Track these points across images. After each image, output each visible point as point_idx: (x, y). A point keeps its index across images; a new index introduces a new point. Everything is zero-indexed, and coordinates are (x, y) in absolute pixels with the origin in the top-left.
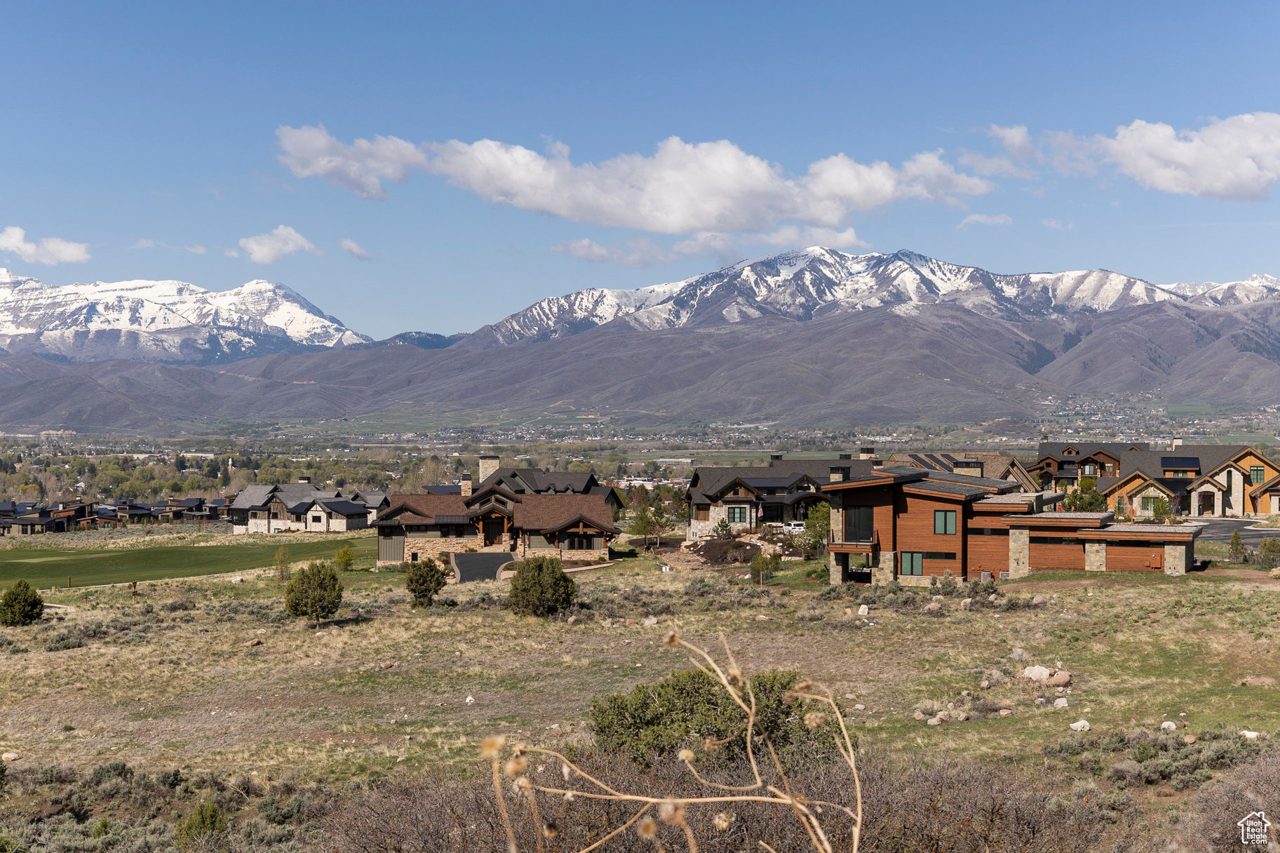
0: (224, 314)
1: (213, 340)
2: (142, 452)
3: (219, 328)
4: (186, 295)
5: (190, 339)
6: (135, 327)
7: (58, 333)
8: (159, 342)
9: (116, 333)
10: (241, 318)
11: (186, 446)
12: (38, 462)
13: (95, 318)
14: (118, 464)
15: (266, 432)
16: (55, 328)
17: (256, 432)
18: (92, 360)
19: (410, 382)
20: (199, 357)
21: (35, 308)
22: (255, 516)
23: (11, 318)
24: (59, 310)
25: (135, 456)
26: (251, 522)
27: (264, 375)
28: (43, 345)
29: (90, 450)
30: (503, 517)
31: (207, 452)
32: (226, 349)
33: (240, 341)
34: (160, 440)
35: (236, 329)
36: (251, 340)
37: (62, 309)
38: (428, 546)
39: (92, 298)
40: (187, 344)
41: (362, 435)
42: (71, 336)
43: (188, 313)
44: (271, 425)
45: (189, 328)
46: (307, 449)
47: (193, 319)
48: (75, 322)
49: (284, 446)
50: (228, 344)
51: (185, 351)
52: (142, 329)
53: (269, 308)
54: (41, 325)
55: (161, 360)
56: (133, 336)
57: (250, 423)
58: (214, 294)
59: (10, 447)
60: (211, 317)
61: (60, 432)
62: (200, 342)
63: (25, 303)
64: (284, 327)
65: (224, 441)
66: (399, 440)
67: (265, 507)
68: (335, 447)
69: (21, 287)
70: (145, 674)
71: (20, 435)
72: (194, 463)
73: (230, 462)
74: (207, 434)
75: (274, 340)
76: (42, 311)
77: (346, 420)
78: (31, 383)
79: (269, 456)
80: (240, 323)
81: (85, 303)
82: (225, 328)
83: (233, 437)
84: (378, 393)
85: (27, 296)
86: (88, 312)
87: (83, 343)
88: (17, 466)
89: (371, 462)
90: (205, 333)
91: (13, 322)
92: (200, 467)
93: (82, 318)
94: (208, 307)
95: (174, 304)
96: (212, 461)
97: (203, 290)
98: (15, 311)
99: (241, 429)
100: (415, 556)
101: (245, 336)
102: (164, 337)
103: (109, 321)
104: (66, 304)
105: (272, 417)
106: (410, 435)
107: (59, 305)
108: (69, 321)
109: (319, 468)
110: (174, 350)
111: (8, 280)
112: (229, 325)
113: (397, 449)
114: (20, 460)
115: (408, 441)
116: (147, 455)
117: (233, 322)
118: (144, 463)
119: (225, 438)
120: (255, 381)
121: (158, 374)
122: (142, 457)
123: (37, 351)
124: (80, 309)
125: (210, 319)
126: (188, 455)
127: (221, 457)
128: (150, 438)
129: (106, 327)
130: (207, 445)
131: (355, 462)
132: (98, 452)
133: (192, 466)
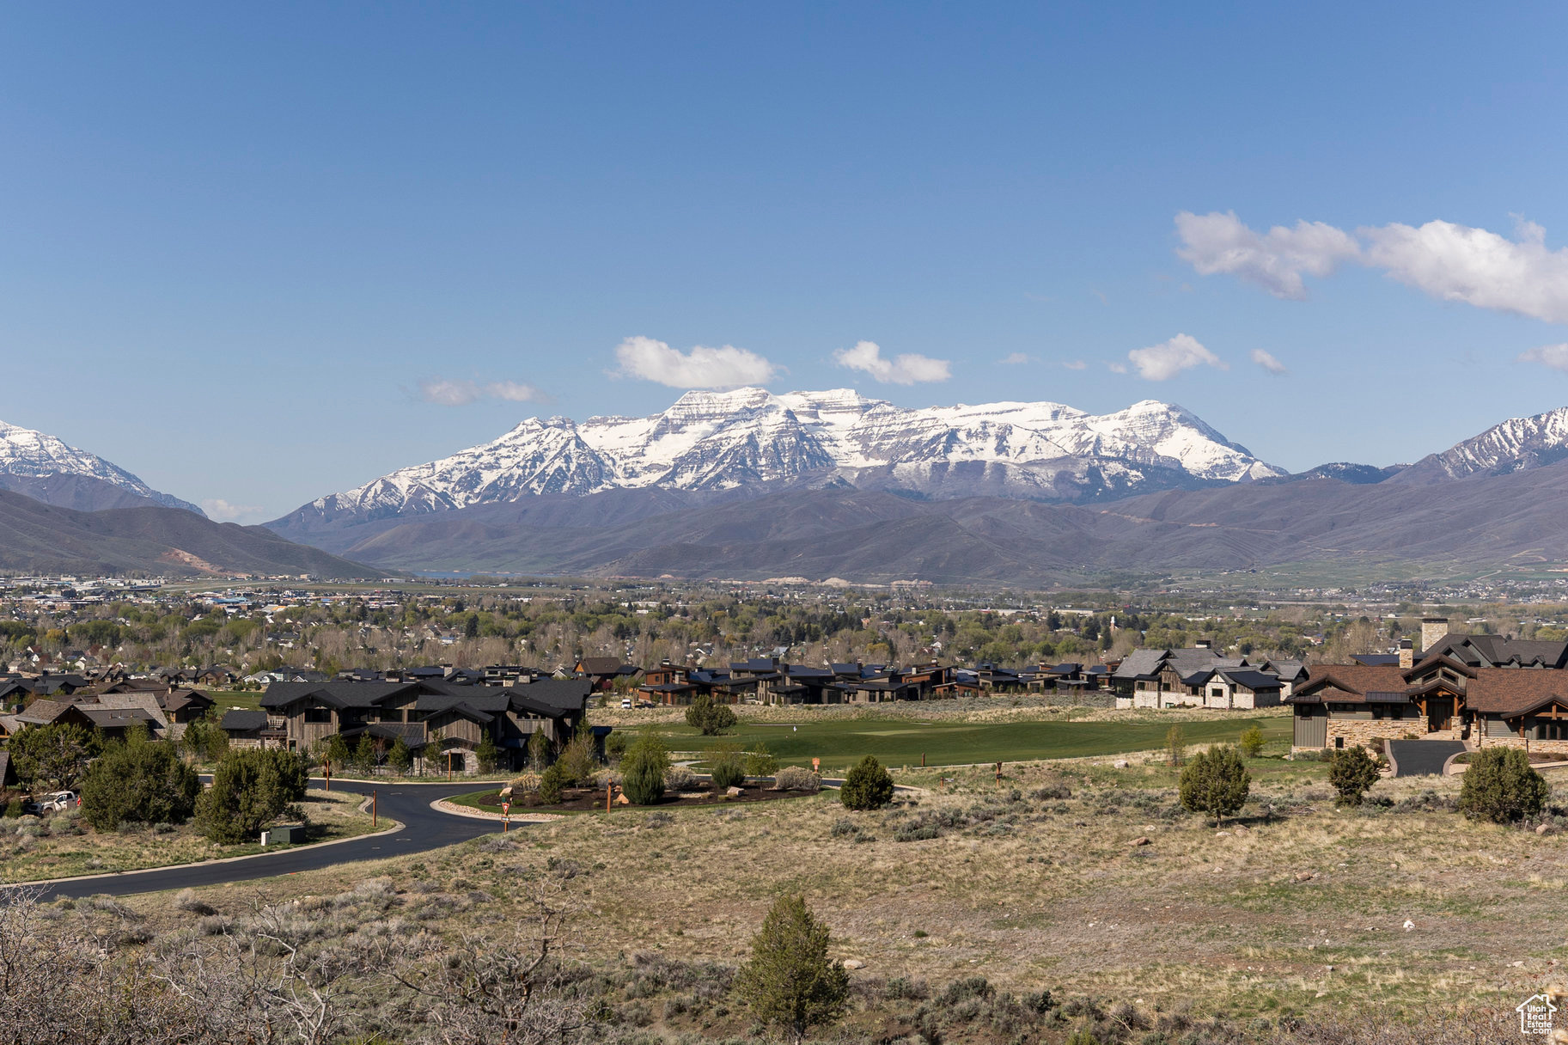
0: (1107, 443)
1: (1093, 473)
2: (1008, 607)
3: (1101, 458)
4: (1062, 420)
5: (1066, 472)
6: (1002, 458)
7: (912, 465)
8: (1029, 476)
9: (980, 465)
10: (1127, 447)
11: (1060, 600)
12: (888, 617)
13: (956, 447)
14: (980, 621)
15: (1156, 585)
16: (910, 459)
17: (1144, 585)
18: (952, 497)
19: (1334, 525)
20: (1077, 493)
21: (886, 436)
22: (1142, 687)
23: (859, 448)
24: (914, 438)
25: (1001, 612)
26: (1138, 694)
27: (1154, 516)
28: (895, 480)
29: (949, 604)
30: (1452, 697)
31: (1084, 608)
32: (1109, 484)
33: (1126, 474)
34: (1030, 594)
35: (1121, 460)
36: (1139, 474)
37: (917, 437)
38: (1356, 729)
39: (952, 424)
40: (1063, 478)
41: (1273, 590)
42: (928, 468)
43: (1064, 440)
44: (1162, 576)
45: (1066, 459)
46: (1205, 606)
47: (1070, 448)
48: (932, 452)
49: (1177, 602)
50: (1112, 478)
51: (1061, 486)
52: (1011, 460)
53: (1161, 435)
54: (894, 456)
55: (1033, 498)
56: (1000, 469)
57: (1137, 574)
58: (1095, 418)
59: (857, 599)
60: (1091, 446)
61: (914, 583)
62: (1078, 475)
63: (876, 430)
64: (1179, 458)
65: (1105, 596)
66: (1320, 597)
67: (1155, 676)
68: (1241, 604)
69: (871, 411)
70: (1011, 874)
71: (869, 586)
72: (1069, 621)
73: (1113, 621)
74: (1085, 586)
75: (1167, 473)
76: (894, 440)
77: (1254, 571)
78: (881, 524)
79: (1160, 614)
80: (1125, 453)
81: (945, 429)
82: (1108, 459)
83: (1116, 590)
84: (1294, 539)
85: (877, 423)
86: (948, 440)
87: (941, 477)
88: (865, 621)
89: (1285, 624)
90: (1084, 465)
91: (861, 452)
92: (1077, 627)
93: (940, 447)
94: (1088, 434)
95: (1048, 430)
96: (1091, 619)
97: (1082, 413)
98: (863, 438)
99: (1125, 581)
100: (1339, 742)
101: (1131, 468)
102: (1036, 469)
103: (971, 451)
104: (923, 431)
105: (1163, 566)
106: (1334, 591)
107: (914, 432)
109: (1220, 630)
110: (1047, 485)
111: (856, 403)
112: (1113, 455)
113: (1317, 608)
114: (867, 614)
115: (1331, 598)
116: (1014, 611)
117: (1117, 452)
118: (1011, 620)
119: (1107, 591)
120: (1143, 523)
121: (1028, 514)
122: (1008, 613)
123: (889, 486)
124: (939, 436)
125: (1090, 448)
126: (1063, 612)
127: (1101, 615)
128: (1018, 591)
129: (968, 457)
130: (1086, 600)
131: (1265, 624)
132: (958, 607)
133: (1067, 625)
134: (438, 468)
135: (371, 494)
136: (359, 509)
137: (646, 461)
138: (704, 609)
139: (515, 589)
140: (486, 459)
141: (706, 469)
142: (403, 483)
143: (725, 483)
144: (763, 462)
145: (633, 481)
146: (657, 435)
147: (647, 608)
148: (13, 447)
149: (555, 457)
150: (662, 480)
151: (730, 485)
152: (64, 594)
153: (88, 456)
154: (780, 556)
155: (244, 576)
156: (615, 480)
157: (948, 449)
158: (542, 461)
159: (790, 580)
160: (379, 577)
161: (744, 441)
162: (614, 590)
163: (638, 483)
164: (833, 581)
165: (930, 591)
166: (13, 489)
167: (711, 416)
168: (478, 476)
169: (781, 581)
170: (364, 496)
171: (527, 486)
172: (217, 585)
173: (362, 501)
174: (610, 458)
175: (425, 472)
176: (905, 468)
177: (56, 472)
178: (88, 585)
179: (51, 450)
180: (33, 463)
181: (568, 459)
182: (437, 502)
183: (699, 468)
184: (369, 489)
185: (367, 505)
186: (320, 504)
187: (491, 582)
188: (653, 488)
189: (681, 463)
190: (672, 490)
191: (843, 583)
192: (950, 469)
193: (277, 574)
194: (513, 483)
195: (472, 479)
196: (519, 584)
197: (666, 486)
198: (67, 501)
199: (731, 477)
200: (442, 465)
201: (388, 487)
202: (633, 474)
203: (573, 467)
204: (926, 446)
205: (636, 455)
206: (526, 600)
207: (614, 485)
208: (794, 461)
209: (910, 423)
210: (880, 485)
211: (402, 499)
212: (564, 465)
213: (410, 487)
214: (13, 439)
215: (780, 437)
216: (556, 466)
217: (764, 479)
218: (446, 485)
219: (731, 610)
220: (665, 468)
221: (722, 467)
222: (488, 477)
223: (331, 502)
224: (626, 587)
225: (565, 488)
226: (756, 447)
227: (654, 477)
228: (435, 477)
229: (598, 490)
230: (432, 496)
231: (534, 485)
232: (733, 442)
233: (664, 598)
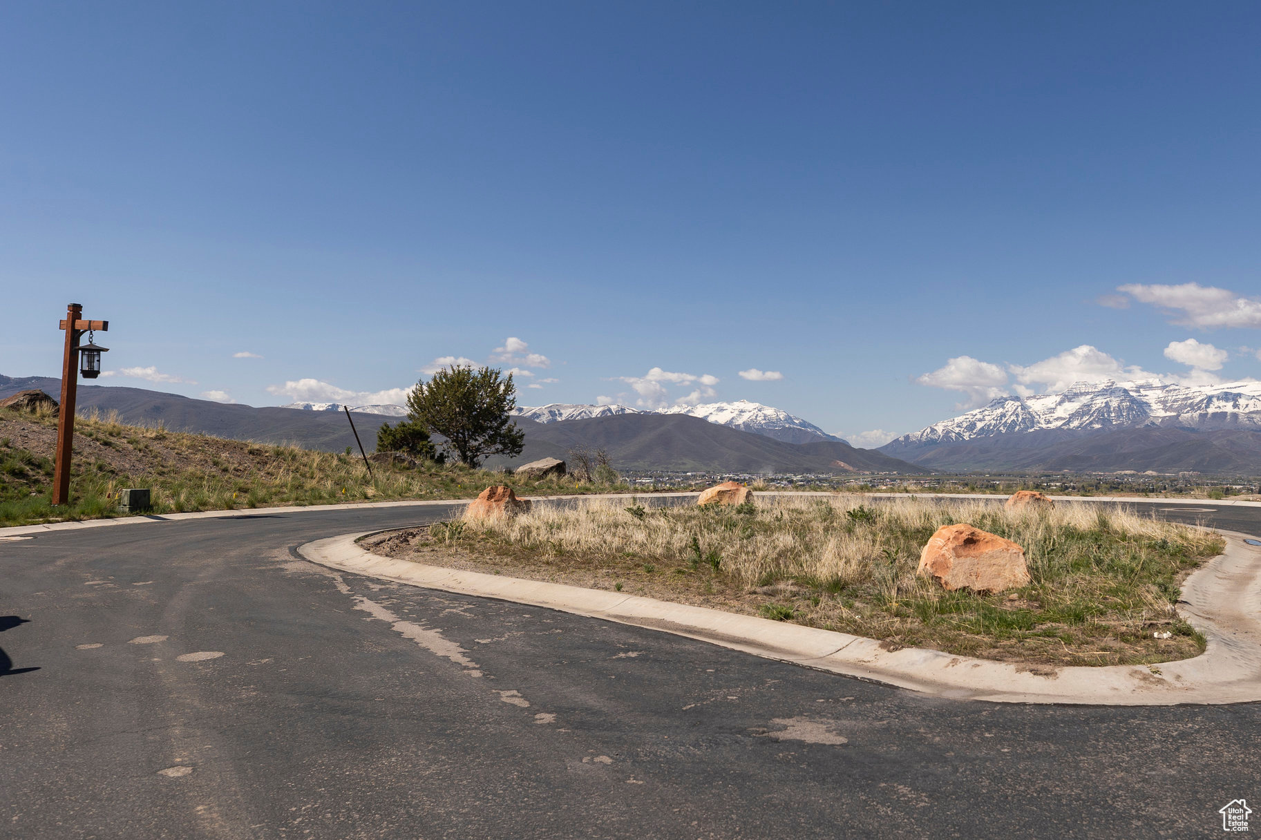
134: (956, 421)
135: (925, 434)
136: (920, 441)
137: (1056, 415)
138: (1083, 486)
139: (993, 478)
140: (979, 416)
141: (1085, 419)
142: (940, 429)
143: (1094, 426)
144: (1113, 415)
145: (1049, 425)
146: (1060, 403)
147: (1056, 486)
148: (765, 416)
149: (1011, 415)
150: (1064, 424)
151: (1097, 426)
152: (788, 482)
153: (797, 419)
154: (1122, 461)
155: (868, 473)
156: (1040, 425)
157: (1207, 406)
158: (1005, 417)
159: (1127, 472)
160: (930, 472)
161: (1104, 405)
162: (1040, 477)
163: (1052, 426)
164: (1149, 472)
165: (1199, 476)
166: (765, 434)
167: (1088, 393)
168: (975, 424)
169: (1123, 472)
170: (922, 435)
171: (998, 429)
172: (856, 477)
173: (921, 437)
174: (1037, 415)
175: (950, 423)
176: (1186, 416)
177: (784, 427)
178: (799, 477)
179: (781, 417)
180: (774, 423)
181: (1017, 415)
182: (956, 437)
183: (1081, 418)
184: (924, 431)
185: (924, 439)
186: (902, 439)
187: (981, 474)
188: (1059, 428)
189: (1073, 416)
190: (1069, 429)
191: (1154, 473)
192: (1209, 416)
193: (882, 472)
194: (991, 428)
195: (972, 426)
196: (995, 475)
197: (1065, 427)
198: (789, 440)
199: (1097, 423)
200: (958, 420)
201: (933, 430)
202: (1049, 422)
203: (1020, 419)
204: (1196, 405)
205: (1050, 413)
206: (998, 483)
207: (1039, 427)
208: (1129, 414)
209: (1187, 394)
210: (1172, 425)
211: (940, 436)
212: (1015, 419)
213: (943, 430)
214: (765, 412)
215: (1121, 403)
216: (1012, 419)
217: (1114, 423)
218: (960, 429)
219: (1096, 486)
220: (1064, 419)
221: (1092, 418)
222: (980, 425)
223: (907, 437)
224: (1046, 476)
225: (1016, 429)
226: (1110, 408)
227: (1059, 423)
228: (955, 426)
229: (1032, 430)
230: (954, 434)
231: (1001, 428)
232: (1098, 406)
233: (1064, 481)
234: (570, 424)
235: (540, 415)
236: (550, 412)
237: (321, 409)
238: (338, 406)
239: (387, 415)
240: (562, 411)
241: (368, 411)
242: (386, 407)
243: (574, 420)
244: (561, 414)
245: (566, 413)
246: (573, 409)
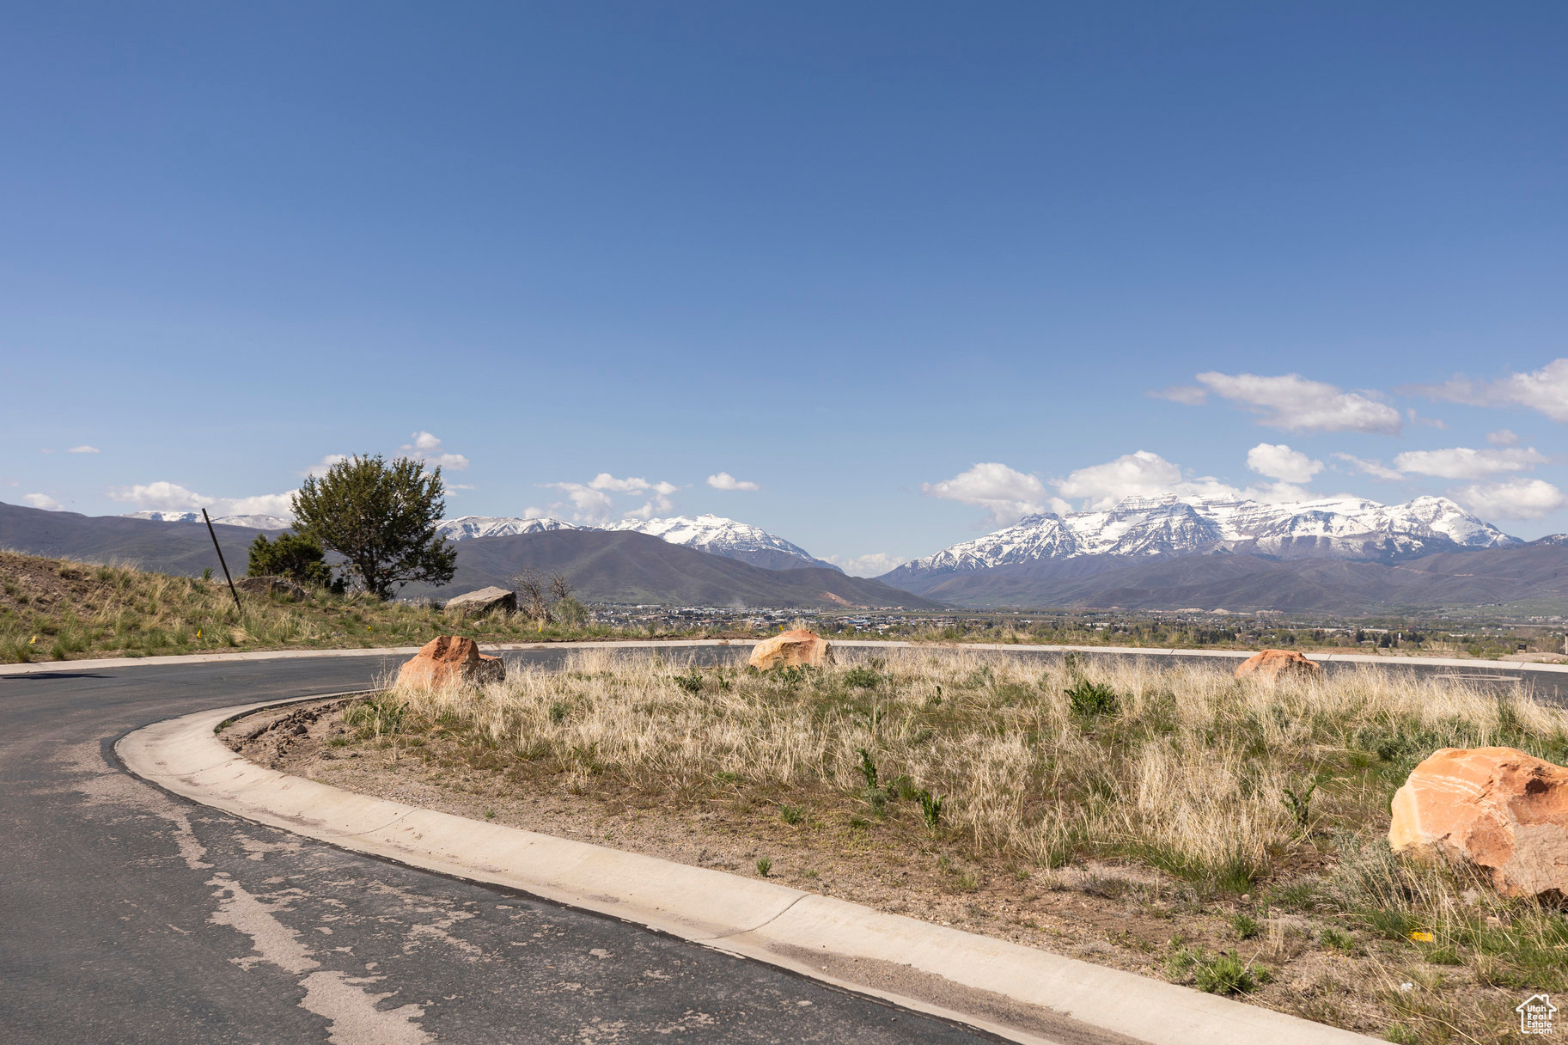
0: (1398, 523)
1: (1389, 542)
3: (1394, 533)
4: (1367, 510)
5: (1370, 542)
6: (1328, 534)
7: (1270, 538)
8: (1345, 545)
9: (1313, 539)
10: (1412, 526)
11: (1367, 624)
12: (1253, 633)
13: (1297, 527)
14: (1312, 636)
15: (1433, 613)
16: (1267, 535)
17: (1424, 614)
18: (1295, 559)
19: (1556, 574)
20: (1378, 556)
21: (1252, 521)
23: (1235, 528)
24: (1270, 522)
25: (1326, 630)
27: (1430, 569)
28: (1258, 548)
29: (1292, 625)
31: (1382, 628)
32: (1399, 550)
33: (1411, 543)
34: (1347, 619)
35: (1408, 534)
36: (1420, 543)
37: (1272, 521)
39: (1295, 513)
40: (1368, 546)
41: (1514, 617)
42: (1279, 541)
43: (1368, 522)
44: (1436, 608)
45: (1370, 534)
46: (1465, 627)
47: (1373, 527)
48: (1282, 531)
49: (1446, 624)
50: (1401, 545)
51: (1366, 551)
52: (1334, 535)
53: (1435, 518)
54: (1257, 534)
55: (1348, 559)
56: (1326, 540)
57: (1419, 606)
58: (1390, 508)
59: (1234, 621)
60: (1387, 525)
61: (1271, 612)
62: (1378, 544)
63: (1245, 517)
64: (1447, 532)
65: (1397, 621)
66: (1546, 621)
68: (1489, 626)
69: (1242, 506)
71: (1241, 614)
72: (1371, 636)
73: (1400, 636)
74: (1384, 614)
75: (1439, 542)
76: (1258, 523)
77: (1500, 605)
78: (1249, 575)
79: (1432, 632)
80: (1411, 529)
81: (1290, 516)
82: (1399, 534)
83: (1405, 617)
84: (1529, 584)
85: (1246, 513)
86: (1292, 523)
87: (1288, 546)
88: (1237, 635)
89: (1519, 639)
90: (1382, 537)
91: (1236, 531)
92: (1376, 640)
93: (1287, 528)
94: (1384, 518)
95: (1358, 516)
96: (1385, 635)
97: (1381, 505)
98: (1238, 523)
99: (1412, 611)
101: (1415, 539)
102: (1350, 540)
103: (1307, 530)
104: (1276, 518)
105: (1436, 602)
106: (1556, 618)
107: (1271, 518)
108: (1278, 530)
109: (1473, 642)
110: (1358, 550)
111: (1233, 501)
112: (1402, 531)
113: (1544, 628)
114: (1239, 631)
115: (1555, 623)
116: (1335, 630)
117: (1405, 529)
118: (1332, 635)
119: (1398, 617)
120: (1423, 574)
121: (1345, 568)
122: (1331, 630)
123: (1254, 552)
124: (1286, 521)
125: (1386, 526)
126: (1367, 631)
127: (1393, 632)
128: (1338, 617)
129: (1305, 534)
130: (1384, 623)
131: (1505, 639)
132: (1298, 627)
133: (1369, 639)
134: (977, 544)
135: (938, 560)
136: (931, 568)
137: (1102, 538)
138: (1137, 627)
139: (1023, 616)
140: (1006, 538)
141: (1138, 543)
142: (956, 553)
143: (1150, 551)
144: (1174, 538)
145: (1094, 550)
146: (1108, 523)
147: (1102, 626)
148: (736, 534)
149: (1047, 537)
150: (1112, 549)
151: (1154, 552)
152: (765, 618)
153: (778, 539)
154: (1185, 596)
155: (865, 608)
156: (1082, 550)
157: (1292, 529)
158: (1039, 539)
159: (1191, 610)
160: (943, 608)
161: (1162, 525)
162: (1082, 616)
163: (1097, 551)
164: (1219, 611)
165: (1281, 617)
166: (736, 558)
167: (1142, 511)
168: (1001, 548)
169: (1186, 611)
170: (934, 560)
171: (1030, 554)
172: (850, 613)
173: (933, 563)
174: (1080, 537)
175: (969, 547)
176: (1265, 541)
177: (760, 548)
178: (778, 613)
179: (757, 536)
180: (747, 543)
181: (1054, 537)
182: (977, 564)
183: (1134, 542)
184: (937, 556)
185: (936, 566)
186: (908, 565)
187: (1008, 612)
188: (1107, 554)
189: (1123, 539)
190: (1118, 555)
191: (1226, 612)
192: (1294, 541)
193: (884, 607)
194: (1021, 552)
195: (997, 551)
196: (1026, 612)
197: (1114, 553)
198: (766, 565)
199: (1154, 547)
200: (979, 542)
201: (948, 555)
202: (1094, 546)
203: (1057, 543)
204: (1278, 527)
205: (1096, 534)
206: (1029, 622)
207: (1082, 553)
208: (1194, 538)
209: (1267, 513)
210: (1248, 551)
211: (956, 562)
212: (1052, 541)
213: (961, 555)
214: (736, 530)
215: (1184, 523)
216: (1047, 542)
217: (1175, 548)
218: (982, 553)
219: (1154, 628)
220: (1113, 542)
221: (1148, 542)
222: (1006, 549)
223: (915, 564)
224: (1090, 614)
225: (1053, 555)
226: (1170, 529)
227: (1107, 548)
228: (975, 549)
229: (1073, 556)
230: (974, 560)
231: (1034, 553)
232: (1155, 526)
233: (1113, 621)
234: (490, 541)
235: (451, 530)
236: (465, 526)
237: (174, 520)
238: (195, 516)
239: (258, 528)
240: (479, 526)
241: (234, 523)
242: (257, 518)
243: (495, 537)
244: (478, 530)
245: (484, 528)
246: (494, 523)
